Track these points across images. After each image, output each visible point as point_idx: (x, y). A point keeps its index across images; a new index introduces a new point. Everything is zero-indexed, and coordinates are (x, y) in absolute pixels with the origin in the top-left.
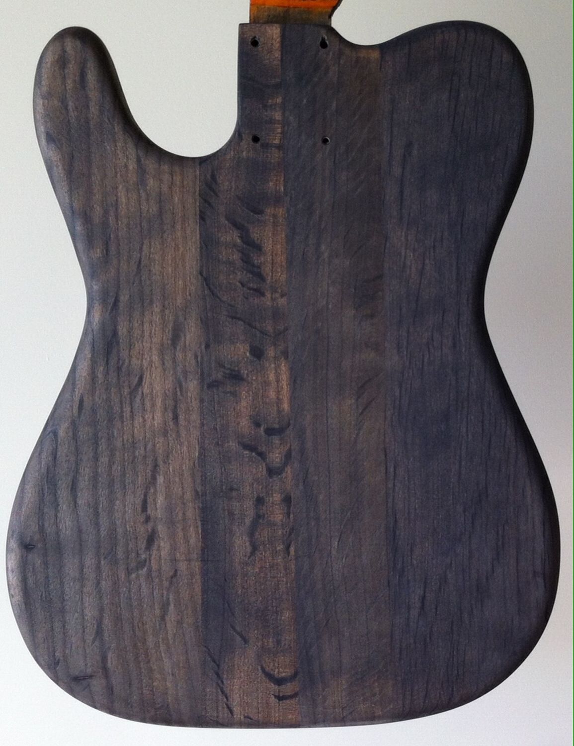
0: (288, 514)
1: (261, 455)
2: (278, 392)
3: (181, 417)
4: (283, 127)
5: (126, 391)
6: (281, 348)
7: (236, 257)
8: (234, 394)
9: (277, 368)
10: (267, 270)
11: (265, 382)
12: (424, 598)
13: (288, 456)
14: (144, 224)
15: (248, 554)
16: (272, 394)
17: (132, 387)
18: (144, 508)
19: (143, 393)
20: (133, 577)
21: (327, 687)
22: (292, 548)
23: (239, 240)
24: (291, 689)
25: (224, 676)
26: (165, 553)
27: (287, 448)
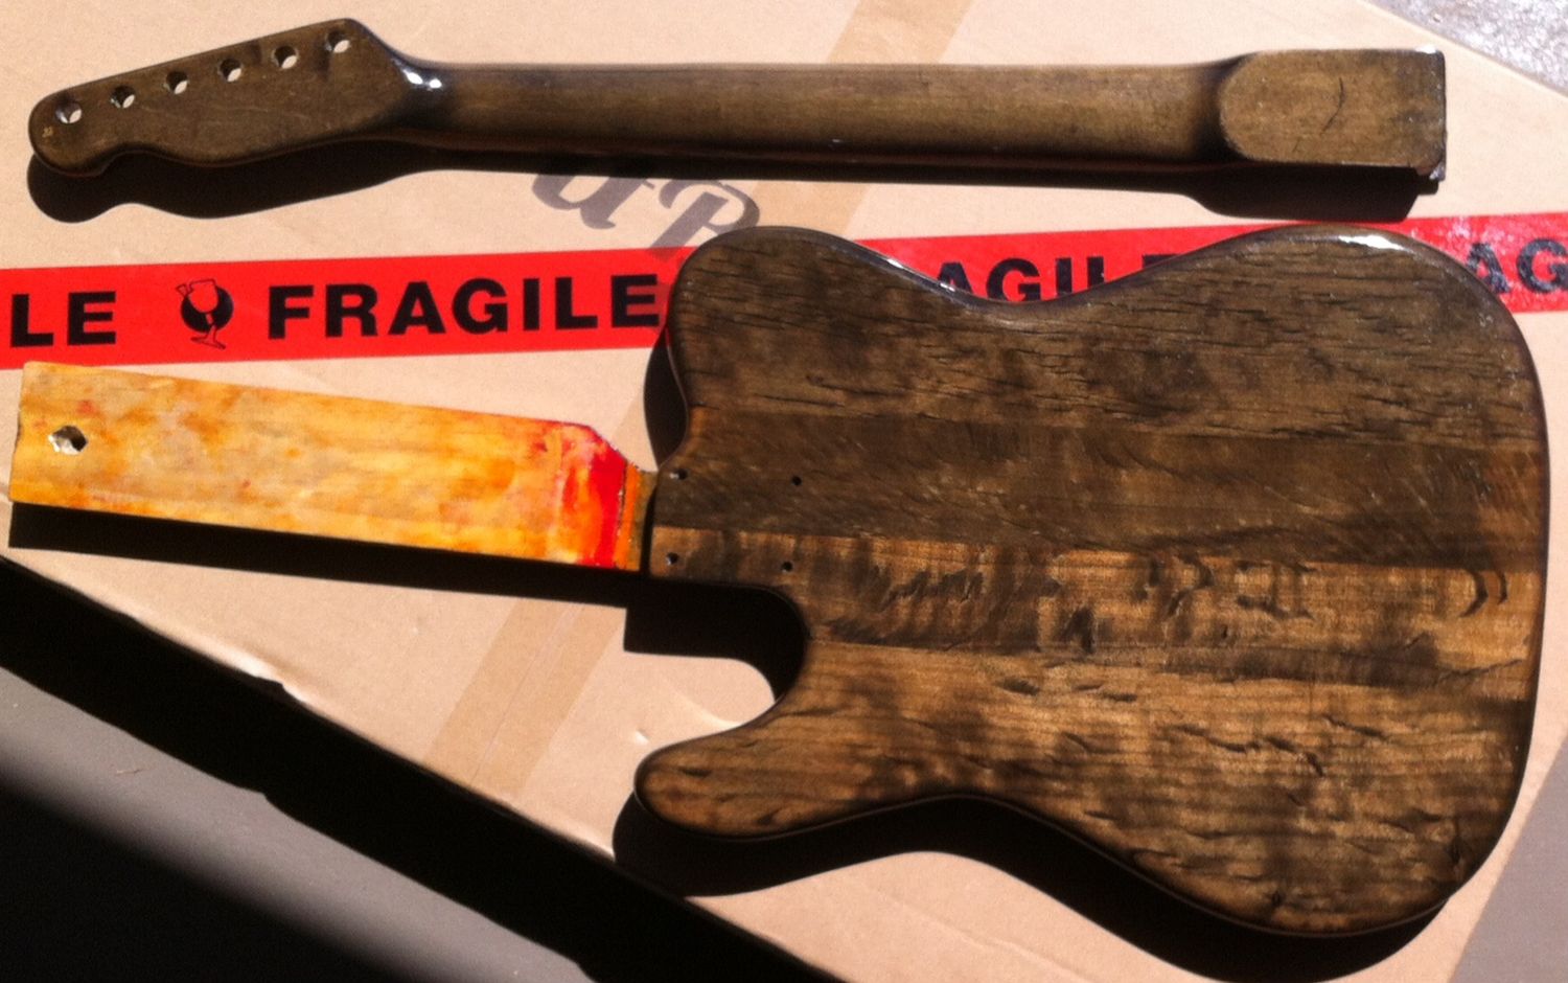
0: (1262, 565)
2: (1105, 566)
3: (1126, 691)
4: (776, 533)
5: (1086, 757)
6: (1049, 557)
7: (928, 604)
8: (1103, 623)
9: (1074, 565)
10: (950, 569)
11: (1090, 581)
13: (1190, 559)
14: (881, 713)
15: (1309, 621)
16: (1108, 573)
17: (1082, 748)
18: (1239, 748)
19: (1090, 736)
20: (1325, 770)
21: (1492, 536)
22: (1309, 565)
23: (909, 598)
24: (1490, 579)
25: (1468, 666)
26: (1298, 728)
27: (1177, 561)
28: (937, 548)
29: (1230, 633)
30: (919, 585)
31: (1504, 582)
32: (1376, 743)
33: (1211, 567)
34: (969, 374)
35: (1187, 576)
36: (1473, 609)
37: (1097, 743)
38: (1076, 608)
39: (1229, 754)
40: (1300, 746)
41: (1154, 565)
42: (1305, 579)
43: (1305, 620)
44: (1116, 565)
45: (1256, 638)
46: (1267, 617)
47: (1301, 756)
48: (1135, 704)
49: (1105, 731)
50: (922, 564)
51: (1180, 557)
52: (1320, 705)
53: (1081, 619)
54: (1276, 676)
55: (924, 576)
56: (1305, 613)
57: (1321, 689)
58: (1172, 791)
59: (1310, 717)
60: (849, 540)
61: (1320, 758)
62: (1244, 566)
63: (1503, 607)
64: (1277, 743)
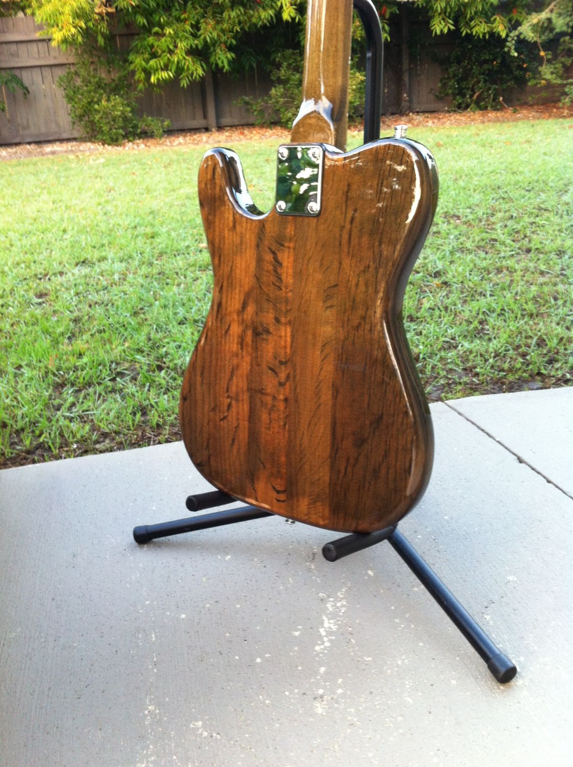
0: (286, 407)
1: (276, 373)
2: (286, 342)
3: (244, 347)
5: (223, 332)
6: (288, 319)
7: (271, 268)
8: (266, 340)
9: (286, 330)
10: (284, 277)
12: (346, 468)
13: (288, 377)
14: (235, 249)
16: (283, 343)
17: (226, 330)
18: (227, 391)
19: (230, 333)
20: (222, 422)
21: (298, 501)
22: (287, 425)
23: (273, 260)
24: (282, 497)
25: (255, 482)
26: (234, 414)
27: (287, 372)
28: (291, 271)
30: (278, 263)
31: (283, 501)
32: (230, 442)
33: (286, 387)
34: (357, 285)
35: (283, 376)
36: (274, 488)
37: (228, 337)
38: (271, 330)
39: (226, 386)
40: (229, 414)
41: (286, 363)
42: (282, 423)
43: (268, 421)
44: (285, 347)
45: (262, 402)
46: (269, 406)
47: (226, 414)
48: (240, 351)
49: (232, 339)
50: (285, 264)
51: (289, 374)
52: (241, 422)
53: (268, 332)
54: (250, 407)
55: (280, 264)
56: (271, 422)
57: (246, 423)
59: (238, 419)
60: (293, 233)
61: (225, 421)
62: (286, 400)
63: (275, 501)
64: (229, 406)
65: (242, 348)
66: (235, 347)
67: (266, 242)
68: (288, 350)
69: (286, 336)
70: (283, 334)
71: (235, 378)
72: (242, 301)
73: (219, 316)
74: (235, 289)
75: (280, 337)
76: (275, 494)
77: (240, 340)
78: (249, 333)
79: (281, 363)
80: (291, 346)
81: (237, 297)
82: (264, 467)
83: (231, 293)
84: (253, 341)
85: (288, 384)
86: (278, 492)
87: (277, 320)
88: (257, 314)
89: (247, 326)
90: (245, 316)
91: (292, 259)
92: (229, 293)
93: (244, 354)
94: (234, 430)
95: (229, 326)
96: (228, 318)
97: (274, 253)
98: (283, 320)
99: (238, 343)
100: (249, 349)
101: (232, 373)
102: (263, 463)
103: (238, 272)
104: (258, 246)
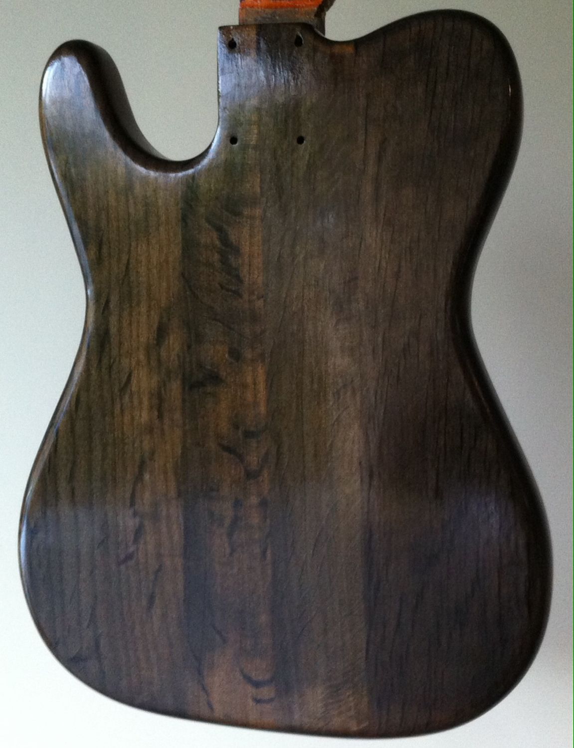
0: (265, 518)
1: (238, 456)
2: (255, 395)
4: (259, 128)
5: (117, 388)
6: (258, 352)
7: (215, 258)
8: (214, 395)
9: (254, 372)
10: (244, 273)
14: (132, 227)
15: (228, 555)
17: (122, 385)
18: (133, 502)
19: (131, 390)
20: (123, 567)
22: (269, 552)
23: (217, 242)
24: (267, 692)
25: (205, 673)
26: (150, 547)
27: (263, 451)
28: (258, 261)
29: (214, 494)
30: (228, 248)
31: (271, 700)
32: (144, 602)
33: (261, 479)
34: (398, 275)
35: (253, 459)
36: (248, 679)
37: (127, 398)
38: (223, 374)
39: (128, 495)
40: (138, 549)
41: (258, 433)
42: (257, 550)
43: (228, 551)
44: (256, 404)
45: (211, 514)
46: (227, 522)
47: (131, 549)
48: (157, 421)
49: (136, 402)
50: (246, 249)
51: (267, 454)
52: (167, 562)
53: (215, 378)
54: (186, 528)
55: (237, 251)
56: (233, 551)
57: (179, 562)
58: (98, 454)
59: (159, 556)
60: (258, 190)
61: (131, 563)
62: (263, 503)
63: (251, 703)
64: (139, 532)
65: (160, 416)
66: (144, 416)
67: (202, 210)
68: (262, 409)
69: (255, 384)
70: (249, 380)
71: (147, 477)
72: (155, 326)
73: (105, 361)
74: (138, 304)
75: (245, 386)
76: (251, 690)
77: (155, 401)
78: (175, 386)
79: (248, 434)
80: (268, 401)
81: (144, 319)
82: (225, 641)
83: (130, 315)
84: (184, 401)
85: (265, 473)
86: (257, 685)
87: (236, 354)
88: (189, 347)
89: (169, 373)
90: (163, 354)
91: (258, 238)
92: (126, 314)
93: (166, 427)
94: (152, 577)
95: (130, 376)
96: (125, 362)
97: (219, 229)
98: (248, 354)
99: (151, 408)
100: (177, 416)
101: (142, 465)
102: (219, 633)
103: (143, 270)
104: (184, 219)
